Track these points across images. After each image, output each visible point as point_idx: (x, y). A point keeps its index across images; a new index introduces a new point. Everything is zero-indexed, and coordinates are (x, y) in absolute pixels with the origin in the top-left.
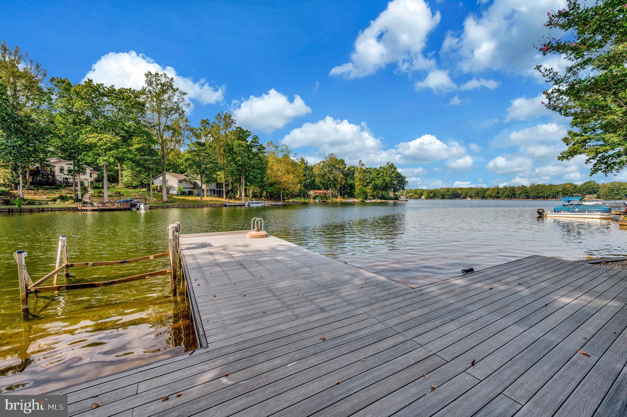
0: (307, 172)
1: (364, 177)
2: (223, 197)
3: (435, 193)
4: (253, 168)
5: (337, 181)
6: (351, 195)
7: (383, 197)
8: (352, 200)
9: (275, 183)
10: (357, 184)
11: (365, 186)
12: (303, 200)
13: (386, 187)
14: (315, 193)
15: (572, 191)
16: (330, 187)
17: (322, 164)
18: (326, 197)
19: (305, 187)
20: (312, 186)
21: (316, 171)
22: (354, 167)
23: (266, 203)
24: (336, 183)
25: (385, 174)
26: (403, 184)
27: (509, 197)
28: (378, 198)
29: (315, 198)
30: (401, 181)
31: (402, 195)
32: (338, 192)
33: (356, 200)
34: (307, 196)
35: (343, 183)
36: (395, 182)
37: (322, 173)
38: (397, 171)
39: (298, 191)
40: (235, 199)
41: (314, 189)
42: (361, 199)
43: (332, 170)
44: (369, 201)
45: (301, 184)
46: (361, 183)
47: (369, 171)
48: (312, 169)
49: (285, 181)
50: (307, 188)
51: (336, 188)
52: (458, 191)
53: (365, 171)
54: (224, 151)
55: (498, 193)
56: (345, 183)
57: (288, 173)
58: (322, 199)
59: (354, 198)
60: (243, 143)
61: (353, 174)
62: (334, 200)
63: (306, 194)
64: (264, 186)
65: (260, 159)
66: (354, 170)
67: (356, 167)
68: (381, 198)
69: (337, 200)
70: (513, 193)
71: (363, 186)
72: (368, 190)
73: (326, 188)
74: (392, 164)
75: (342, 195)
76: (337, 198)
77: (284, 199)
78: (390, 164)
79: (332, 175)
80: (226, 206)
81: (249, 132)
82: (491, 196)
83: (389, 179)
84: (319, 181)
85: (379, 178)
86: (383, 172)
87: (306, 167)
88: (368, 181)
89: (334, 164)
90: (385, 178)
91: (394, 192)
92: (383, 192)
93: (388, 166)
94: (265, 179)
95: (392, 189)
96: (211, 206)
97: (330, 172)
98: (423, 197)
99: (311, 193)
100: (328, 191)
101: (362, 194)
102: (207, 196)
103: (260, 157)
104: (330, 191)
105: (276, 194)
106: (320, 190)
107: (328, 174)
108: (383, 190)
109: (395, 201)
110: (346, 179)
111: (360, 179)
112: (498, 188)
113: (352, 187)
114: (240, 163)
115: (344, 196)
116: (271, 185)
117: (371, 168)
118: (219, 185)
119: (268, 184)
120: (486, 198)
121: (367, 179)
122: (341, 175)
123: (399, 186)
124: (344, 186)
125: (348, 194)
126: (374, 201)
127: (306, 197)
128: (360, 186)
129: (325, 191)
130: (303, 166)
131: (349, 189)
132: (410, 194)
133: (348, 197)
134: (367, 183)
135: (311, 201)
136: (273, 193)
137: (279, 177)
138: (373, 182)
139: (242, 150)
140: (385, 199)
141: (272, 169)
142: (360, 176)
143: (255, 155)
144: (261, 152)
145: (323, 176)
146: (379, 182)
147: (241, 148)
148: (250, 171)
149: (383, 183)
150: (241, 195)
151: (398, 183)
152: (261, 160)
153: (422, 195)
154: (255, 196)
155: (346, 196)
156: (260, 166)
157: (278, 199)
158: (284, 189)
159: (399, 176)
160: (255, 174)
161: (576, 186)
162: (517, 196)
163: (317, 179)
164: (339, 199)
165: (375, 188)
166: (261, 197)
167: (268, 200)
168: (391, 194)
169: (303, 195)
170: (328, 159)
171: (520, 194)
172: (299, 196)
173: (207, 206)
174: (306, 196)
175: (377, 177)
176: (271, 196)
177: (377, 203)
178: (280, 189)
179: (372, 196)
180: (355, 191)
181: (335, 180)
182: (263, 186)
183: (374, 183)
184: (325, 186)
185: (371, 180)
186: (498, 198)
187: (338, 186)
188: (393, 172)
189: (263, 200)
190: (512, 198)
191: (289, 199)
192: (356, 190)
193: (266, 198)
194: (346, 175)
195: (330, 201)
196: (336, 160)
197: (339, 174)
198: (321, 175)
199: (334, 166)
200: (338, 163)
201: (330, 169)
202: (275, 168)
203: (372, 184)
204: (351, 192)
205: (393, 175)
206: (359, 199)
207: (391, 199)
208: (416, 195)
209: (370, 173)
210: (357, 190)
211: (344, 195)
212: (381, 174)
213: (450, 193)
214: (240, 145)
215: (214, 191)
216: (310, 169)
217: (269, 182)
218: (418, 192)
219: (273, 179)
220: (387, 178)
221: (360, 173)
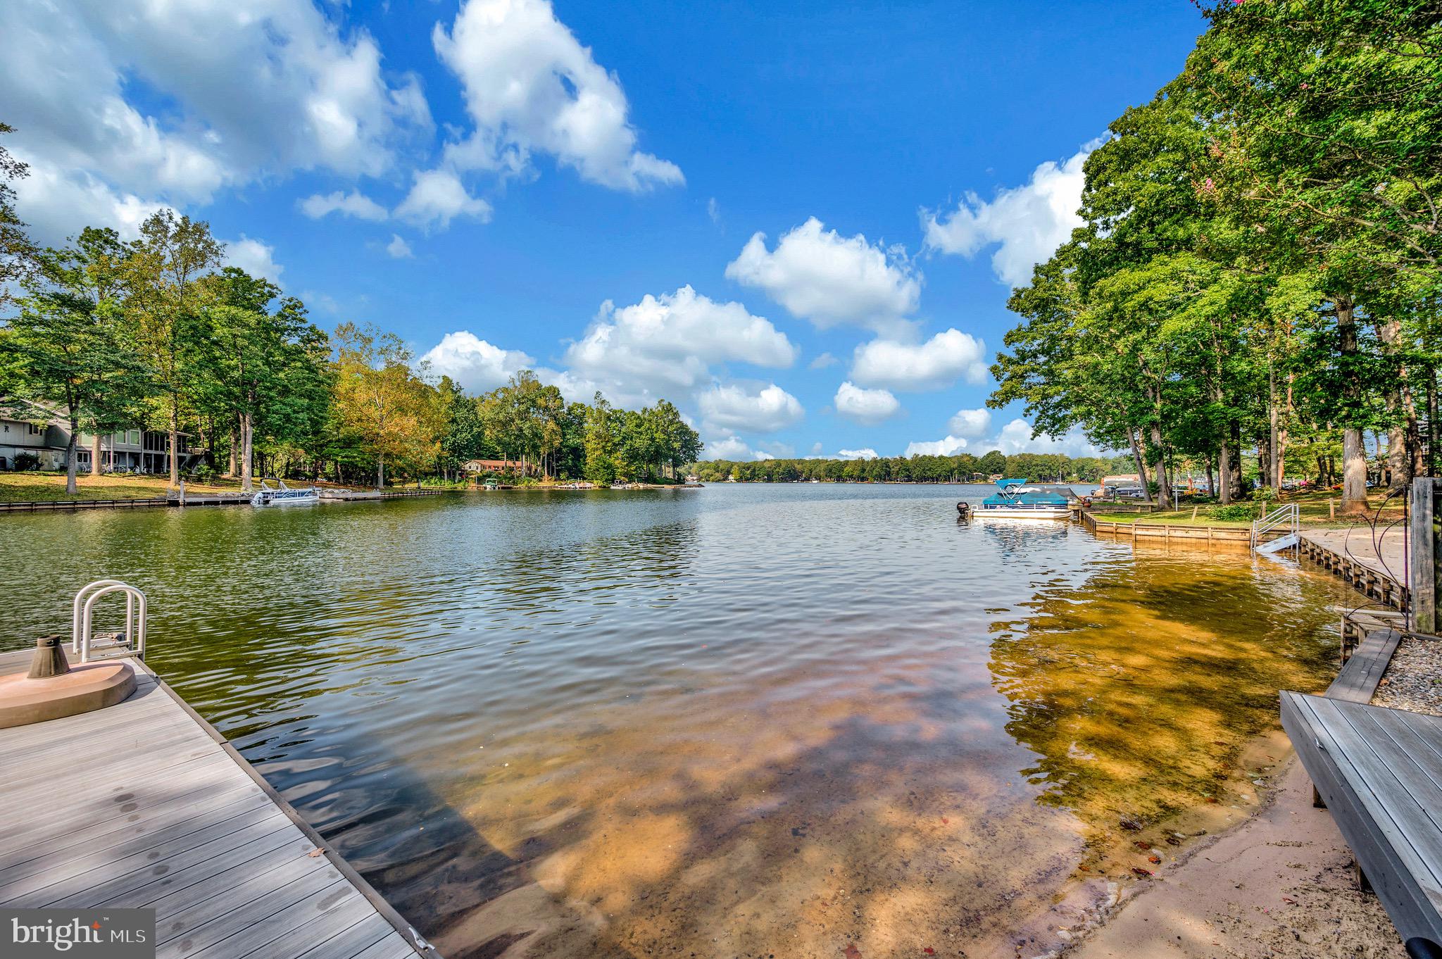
0: (461, 413)
1: (607, 430)
2: (167, 477)
3: (754, 470)
4: (285, 391)
5: (541, 438)
6: (576, 473)
7: (650, 479)
8: (578, 485)
9: (361, 438)
10: (589, 446)
11: (610, 452)
12: (447, 485)
13: (656, 456)
14: (484, 467)
15: (971, 467)
16: (522, 452)
17: (501, 396)
18: (513, 477)
19: (454, 451)
20: (476, 449)
21: (484, 412)
22: (582, 406)
23: (330, 495)
24: (539, 443)
25: (654, 426)
26: (693, 449)
28: (641, 480)
29: (481, 480)
30: (690, 444)
31: (690, 473)
32: (543, 465)
33: (588, 485)
34: (460, 475)
35: (556, 443)
36: (676, 445)
37: (501, 417)
38: (681, 419)
39: (434, 459)
40: (216, 480)
41: (480, 456)
42: (600, 483)
43: (527, 410)
44: (620, 487)
45: (442, 442)
46: (599, 446)
47: (618, 418)
48: (474, 406)
49: (390, 433)
50: (461, 454)
51: (538, 455)
52: (796, 466)
53: (608, 418)
54: (174, 334)
55: (863, 470)
56: (561, 443)
57: (402, 409)
58: (501, 482)
59: (584, 479)
60: (250, 317)
61: (581, 424)
62: (534, 484)
63: (458, 468)
64: (326, 445)
65: (310, 368)
66: (584, 414)
67: (587, 406)
68: (646, 481)
69: (541, 484)
70: (886, 471)
71: (605, 452)
72: (617, 462)
73: (514, 456)
74: (670, 404)
75: (555, 472)
76: (540, 481)
77: (388, 484)
78: (665, 403)
79: (528, 424)
80: (175, 504)
81: (271, 287)
82: (851, 477)
83: (662, 436)
84: (493, 437)
85: (641, 433)
86: (650, 421)
87: (457, 401)
88: (616, 440)
89: (533, 396)
90: (655, 435)
91: (675, 466)
92: (651, 466)
93: (660, 408)
94: (328, 427)
95: (670, 460)
96: (113, 504)
97: (524, 416)
98: (731, 477)
99: (473, 466)
100: (518, 464)
101: (602, 470)
102: (102, 473)
103: (308, 361)
104: (523, 463)
105: (363, 469)
106: (497, 458)
107: (517, 421)
108: (650, 461)
109: (678, 486)
110: (564, 435)
111: (598, 436)
112: (863, 461)
113: (578, 453)
114: (236, 374)
115: (558, 475)
116: (348, 443)
117: (622, 411)
118: (155, 440)
119: (338, 441)
120: (844, 481)
121: (613, 436)
122: (552, 425)
123: (684, 453)
124: (559, 451)
125: (569, 469)
126: (630, 486)
127: (458, 477)
128: (597, 453)
129: (510, 464)
130: (449, 398)
131: (572, 460)
132: (706, 471)
133: (568, 478)
134: (614, 444)
135: (472, 486)
136: (355, 466)
137: (374, 421)
138: (629, 442)
139: (244, 337)
140: (655, 482)
141: (351, 400)
142: (598, 428)
143: (292, 354)
144: (314, 348)
145: (505, 424)
146: (641, 443)
147: (237, 330)
148: (271, 398)
149: (650, 445)
150: (239, 472)
151: (682, 446)
152: (313, 371)
153: (729, 472)
155: (563, 476)
156: (309, 386)
157: (371, 481)
158: (387, 455)
159: (683, 431)
160: (289, 410)
161: (975, 460)
162: (894, 476)
163: (487, 432)
164: (547, 483)
165: (633, 456)
166: (316, 475)
167: (338, 484)
168: (668, 472)
169: (449, 473)
170: (518, 384)
171: (898, 473)
172: (436, 472)
173: (94, 505)
174: (456, 473)
175: (636, 433)
176: (348, 475)
177: (639, 491)
178: (375, 454)
179: (625, 475)
180: (585, 464)
181: (535, 435)
182: (321, 446)
183: (631, 445)
184: (511, 450)
185: (624, 438)
186: (863, 479)
187: (544, 451)
188: (671, 422)
189: (324, 485)
190: (885, 480)
191: (404, 482)
192: (589, 460)
193: (330, 479)
194: (564, 425)
195: (522, 486)
196: (539, 387)
197: (547, 421)
198: (500, 421)
199: (534, 401)
200: (544, 395)
201: (523, 408)
202: (361, 396)
203: (627, 447)
204: (575, 466)
205: (670, 429)
206: (595, 482)
207: (667, 482)
208: (717, 474)
209: (621, 422)
210: (591, 461)
211: (559, 472)
212: (646, 425)
213: (781, 471)
214: (232, 321)
215: (135, 457)
216: (469, 407)
217: (341, 436)
218: (721, 466)
219: (356, 428)
220: (659, 436)
221: (596, 421)
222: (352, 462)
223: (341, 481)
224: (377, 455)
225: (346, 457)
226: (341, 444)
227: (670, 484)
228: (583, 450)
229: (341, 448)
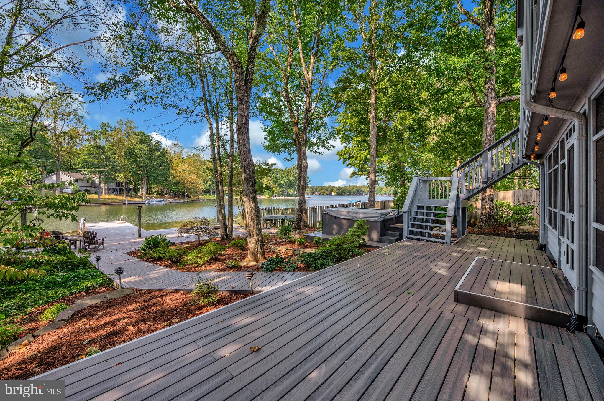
2: (123, 196)
4: (155, 169)
7: (288, 195)
9: (180, 182)
13: (290, 186)
23: (167, 201)
25: (289, 175)
26: (306, 183)
28: (283, 195)
33: (263, 197)
42: (268, 196)
44: (275, 198)
46: (268, 182)
49: (188, 181)
54: (125, 154)
57: (192, 173)
60: (145, 147)
68: (286, 196)
71: (270, 185)
72: (274, 188)
77: (189, 197)
80: (125, 204)
85: (284, 177)
86: (287, 173)
88: (274, 180)
90: (290, 178)
92: (288, 190)
93: (292, 168)
94: (170, 178)
96: (109, 204)
101: (268, 191)
102: (106, 194)
103: (162, 159)
105: (180, 192)
108: (288, 188)
111: (267, 178)
114: (142, 164)
116: (175, 184)
117: (277, 169)
118: (120, 184)
119: (173, 183)
126: (279, 198)
136: (177, 191)
137: (183, 177)
138: (279, 181)
140: (290, 196)
141: (176, 170)
143: (158, 157)
146: (284, 181)
147: (142, 152)
148: (152, 172)
149: (288, 182)
150: (143, 193)
152: (164, 163)
156: (163, 167)
157: (182, 197)
158: (188, 188)
160: (156, 175)
165: (280, 186)
166: (165, 195)
167: (172, 198)
168: (296, 192)
169: (213, 192)
172: (208, 192)
173: (105, 204)
175: (282, 177)
176: (175, 194)
177: (283, 199)
178: (184, 187)
179: (278, 193)
182: (167, 185)
185: (277, 179)
191: (194, 197)
202: (180, 167)
205: (296, 176)
206: (265, 196)
207: (295, 196)
209: (276, 173)
214: (140, 149)
215: (114, 190)
217: (174, 181)
218: (330, 189)
219: (178, 179)
220: (292, 179)
225: (175, 188)
229: (173, 185)
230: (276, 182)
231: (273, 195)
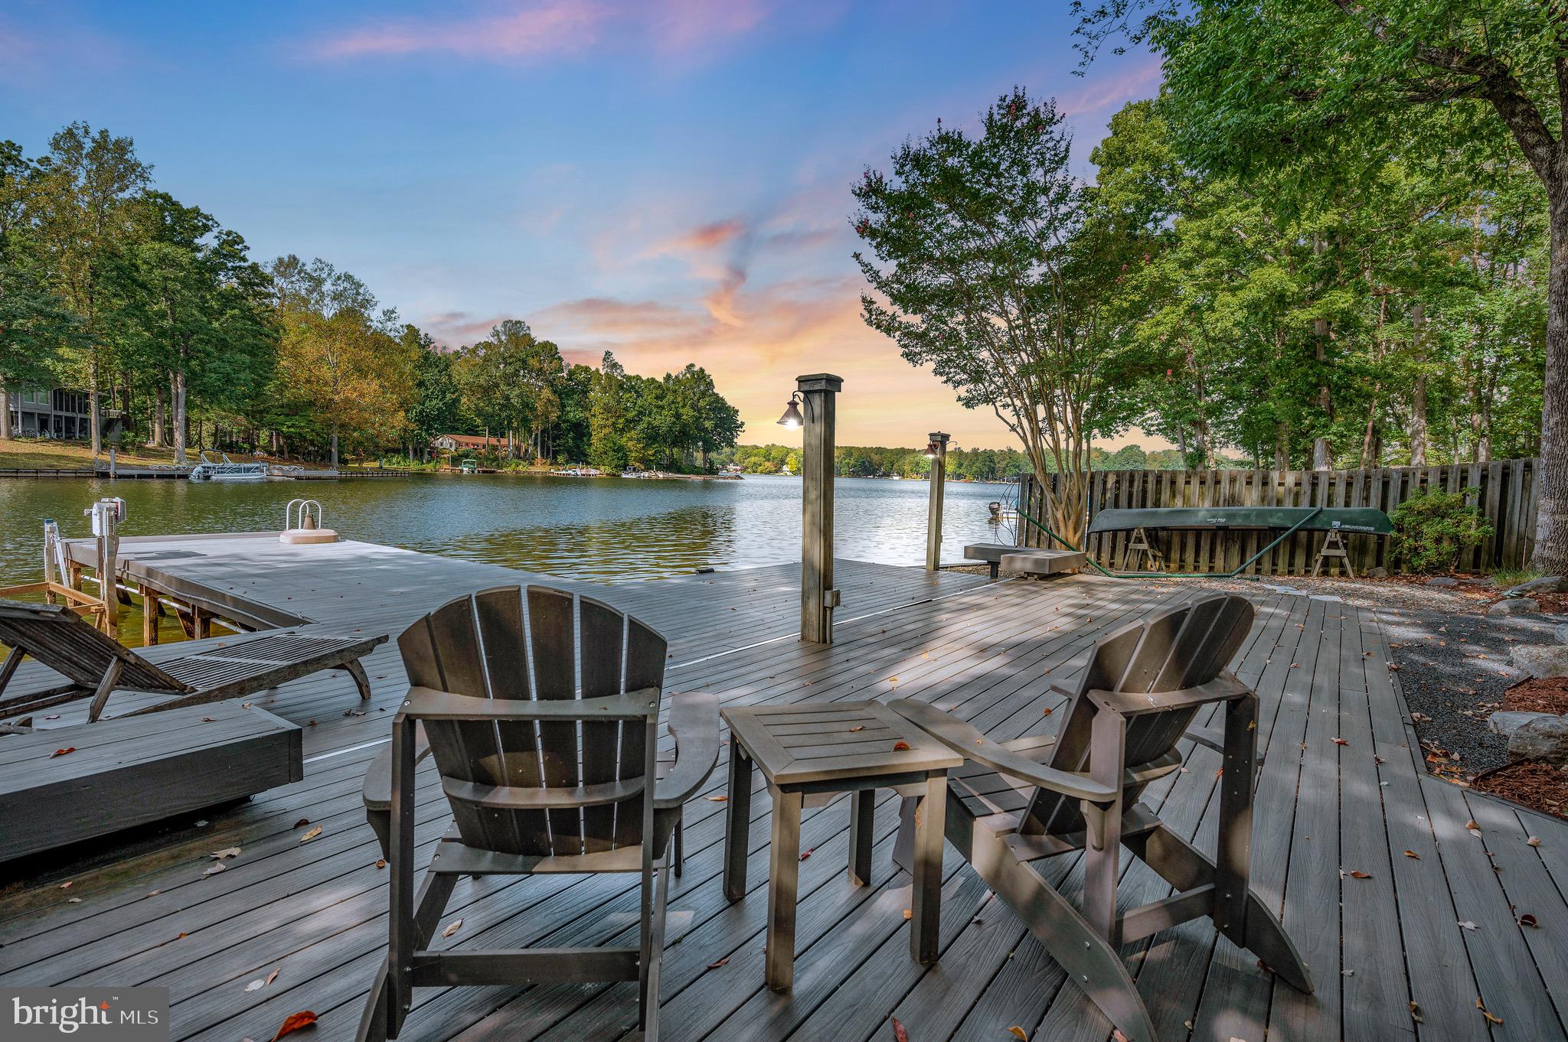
0: (430, 376)
1: (619, 402)
2: (88, 444)
4: (223, 345)
5: (533, 409)
6: (578, 456)
7: (673, 466)
8: (580, 471)
9: (311, 404)
10: (595, 422)
11: (622, 430)
12: (413, 466)
13: (682, 437)
14: (459, 444)
16: (509, 426)
17: (482, 352)
18: (496, 459)
19: (423, 423)
20: (449, 420)
21: (461, 374)
22: (587, 369)
23: (276, 472)
24: (530, 417)
25: (679, 399)
26: (730, 430)
27: (982, 476)
28: (661, 467)
29: (456, 460)
30: (726, 421)
31: (732, 461)
32: (536, 444)
33: (593, 472)
34: (430, 453)
35: (553, 417)
36: (708, 424)
37: (482, 381)
38: (715, 391)
39: (396, 432)
40: (143, 452)
41: (453, 430)
42: (608, 470)
43: (516, 374)
44: (633, 476)
45: (407, 411)
46: (610, 422)
47: (633, 387)
48: (447, 366)
49: (347, 400)
50: (430, 427)
51: (530, 431)
52: (872, 455)
53: (621, 387)
55: (960, 465)
56: (559, 417)
57: (361, 371)
58: (481, 465)
59: (588, 463)
60: (181, 254)
61: (585, 393)
62: (523, 467)
63: (427, 444)
64: (267, 411)
65: (252, 318)
66: (589, 380)
67: (593, 369)
68: (667, 468)
69: (533, 469)
71: (616, 431)
72: (630, 444)
73: (498, 431)
74: (702, 371)
75: (550, 456)
76: (532, 464)
77: (343, 462)
78: (696, 369)
79: (517, 391)
81: (206, 217)
83: (691, 413)
84: (473, 406)
85: (663, 408)
86: (675, 391)
87: (426, 358)
88: (630, 415)
89: (523, 355)
90: (681, 411)
91: (706, 451)
92: (675, 450)
93: (689, 376)
94: (270, 388)
95: (700, 444)
97: (511, 380)
98: (786, 468)
99: (446, 442)
100: (504, 441)
101: (611, 453)
102: (12, 437)
103: (250, 310)
104: (510, 441)
105: (313, 443)
106: (476, 434)
107: (503, 387)
108: (674, 444)
109: (708, 477)
110: (563, 406)
111: (607, 409)
113: (581, 430)
114: (167, 323)
115: (555, 458)
116: (294, 409)
117: (638, 378)
118: (65, 399)
119: (282, 406)
121: (626, 409)
122: (546, 393)
123: (719, 434)
124: (557, 426)
125: (569, 452)
126: (646, 474)
127: (426, 456)
128: (606, 431)
129: (493, 441)
130: (415, 354)
131: (573, 439)
132: (753, 459)
133: (567, 462)
134: (627, 420)
135: (445, 468)
136: (303, 439)
137: (326, 384)
138: (646, 419)
139: (175, 279)
140: (679, 471)
141: (297, 356)
142: (607, 398)
143: (229, 299)
144: (256, 295)
145: (487, 391)
146: (662, 420)
147: (170, 272)
148: (208, 355)
149: (674, 423)
151: (716, 426)
152: (257, 323)
153: (783, 462)
154: (225, 445)
155: (560, 459)
156: (251, 340)
157: (322, 457)
158: (343, 426)
159: (719, 406)
160: (229, 369)
162: (999, 474)
163: (464, 400)
164: (540, 468)
165: (652, 437)
166: (253, 448)
167: (283, 461)
168: (699, 457)
169: (415, 451)
170: (504, 338)
171: (1006, 469)
172: (401, 450)
174: (423, 451)
175: (657, 407)
176: (291, 450)
177: (657, 480)
178: (328, 424)
179: (642, 460)
180: (590, 445)
181: (526, 405)
182: (261, 412)
183: (649, 423)
184: (493, 424)
185: (640, 413)
186: (959, 477)
187: (536, 426)
188: (704, 394)
189: (264, 460)
190: (987, 478)
191: (361, 461)
192: (594, 440)
193: (271, 454)
194: (563, 394)
195: (508, 470)
196: (531, 342)
197: (541, 388)
198: (481, 386)
199: (524, 362)
200: (537, 354)
201: (510, 370)
202: (310, 350)
203: (642, 426)
204: (578, 447)
205: (702, 403)
206: (602, 468)
207: (697, 471)
208: (767, 464)
209: (636, 392)
210: (597, 441)
211: (555, 454)
212: (670, 397)
213: (852, 462)
214: (163, 260)
215: (45, 419)
216: (442, 366)
217: (285, 400)
218: (774, 454)
219: (304, 391)
220: (687, 413)
221: (604, 390)
222: (300, 434)
223: (286, 456)
224: (331, 426)
225: (293, 426)
226: (286, 411)
227: (698, 473)
228: (587, 427)
229: (287, 415)
230: (635, 421)
231: (625, 467)
